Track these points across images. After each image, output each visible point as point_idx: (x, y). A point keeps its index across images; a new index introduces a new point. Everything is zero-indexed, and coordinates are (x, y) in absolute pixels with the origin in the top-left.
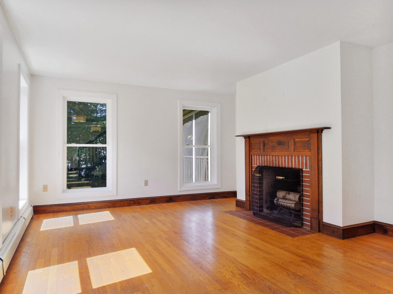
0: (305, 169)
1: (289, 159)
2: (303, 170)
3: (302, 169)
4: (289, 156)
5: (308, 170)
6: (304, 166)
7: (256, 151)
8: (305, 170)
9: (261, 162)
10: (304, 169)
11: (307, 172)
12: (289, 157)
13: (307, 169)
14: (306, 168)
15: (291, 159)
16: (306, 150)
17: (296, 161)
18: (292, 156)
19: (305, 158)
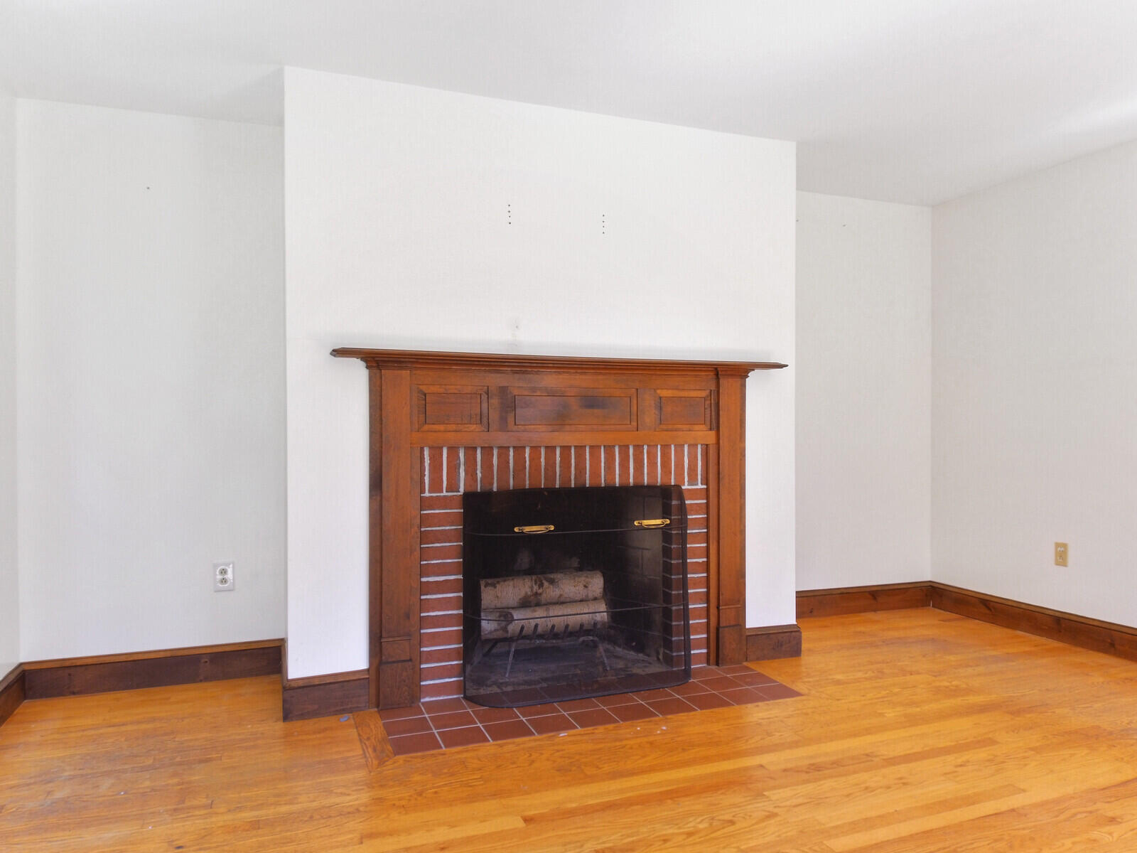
0: (688, 485)
1: (629, 456)
2: (683, 487)
3: (678, 487)
4: (628, 447)
5: (700, 486)
6: (686, 474)
7: (454, 427)
8: (690, 487)
9: (479, 475)
10: (685, 487)
11: (694, 494)
12: (629, 449)
13: (697, 484)
14: (693, 480)
15: (634, 455)
16: (696, 427)
17: (657, 463)
18: (638, 446)
19: (689, 453)
